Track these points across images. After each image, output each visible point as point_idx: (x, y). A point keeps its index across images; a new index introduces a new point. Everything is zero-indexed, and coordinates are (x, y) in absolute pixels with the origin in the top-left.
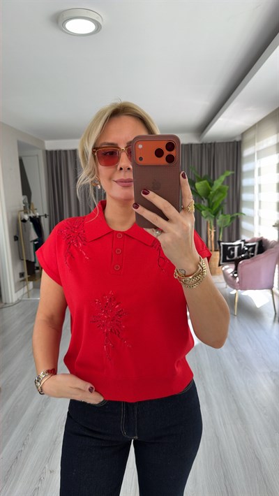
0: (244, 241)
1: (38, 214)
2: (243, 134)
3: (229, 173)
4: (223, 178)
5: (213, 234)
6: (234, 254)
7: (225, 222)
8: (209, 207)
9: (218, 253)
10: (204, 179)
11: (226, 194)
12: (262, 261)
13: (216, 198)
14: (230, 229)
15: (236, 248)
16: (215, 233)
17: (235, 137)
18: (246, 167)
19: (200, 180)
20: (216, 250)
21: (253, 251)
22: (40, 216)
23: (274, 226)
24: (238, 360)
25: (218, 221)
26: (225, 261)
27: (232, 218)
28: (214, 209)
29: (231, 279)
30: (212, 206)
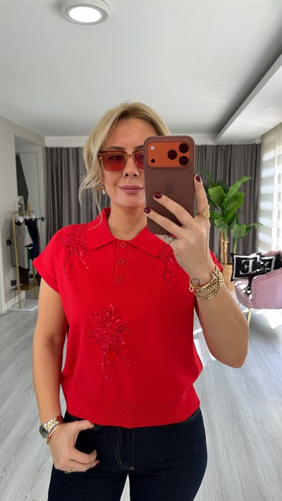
0: (260, 254)
1: (34, 217)
2: (263, 137)
3: (246, 179)
4: (239, 184)
5: (226, 246)
6: (248, 268)
7: (240, 232)
8: (223, 216)
9: (231, 266)
10: (218, 185)
11: (243, 202)
12: (278, 277)
13: (231, 206)
14: (245, 241)
15: (251, 262)
16: (229, 244)
17: (254, 140)
18: (265, 173)
19: (213, 186)
20: (228, 264)
21: (269, 266)
22: (36, 219)
24: (247, 386)
25: (232, 231)
26: (238, 275)
27: (248, 229)
28: (228, 218)
29: (244, 295)
30: (226, 215)
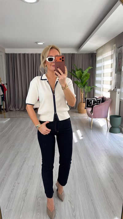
0: (96, 98)
2: (97, 50)
3: (91, 68)
4: (88, 70)
5: (83, 95)
6: (91, 103)
7: (88, 90)
8: (81, 83)
9: (85, 104)
10: (79, 70)
11: (89, 77)
12: (103, 106)
13: (85, 79)
14: (89, 93)
15: (93, 101)
16: (84, 94)
17: (93, 51)
18: (98, 65)
19: (78, 70)
20: (83, 103)
21: (100, 102)
22: (4, 84)
23: (108, 91)
24: (92, 145)
25: (85, 89)
26: (87, 106)
27: (91, 88)
28: (83, 84)
29: (90, 114)
30: (83, 83)
